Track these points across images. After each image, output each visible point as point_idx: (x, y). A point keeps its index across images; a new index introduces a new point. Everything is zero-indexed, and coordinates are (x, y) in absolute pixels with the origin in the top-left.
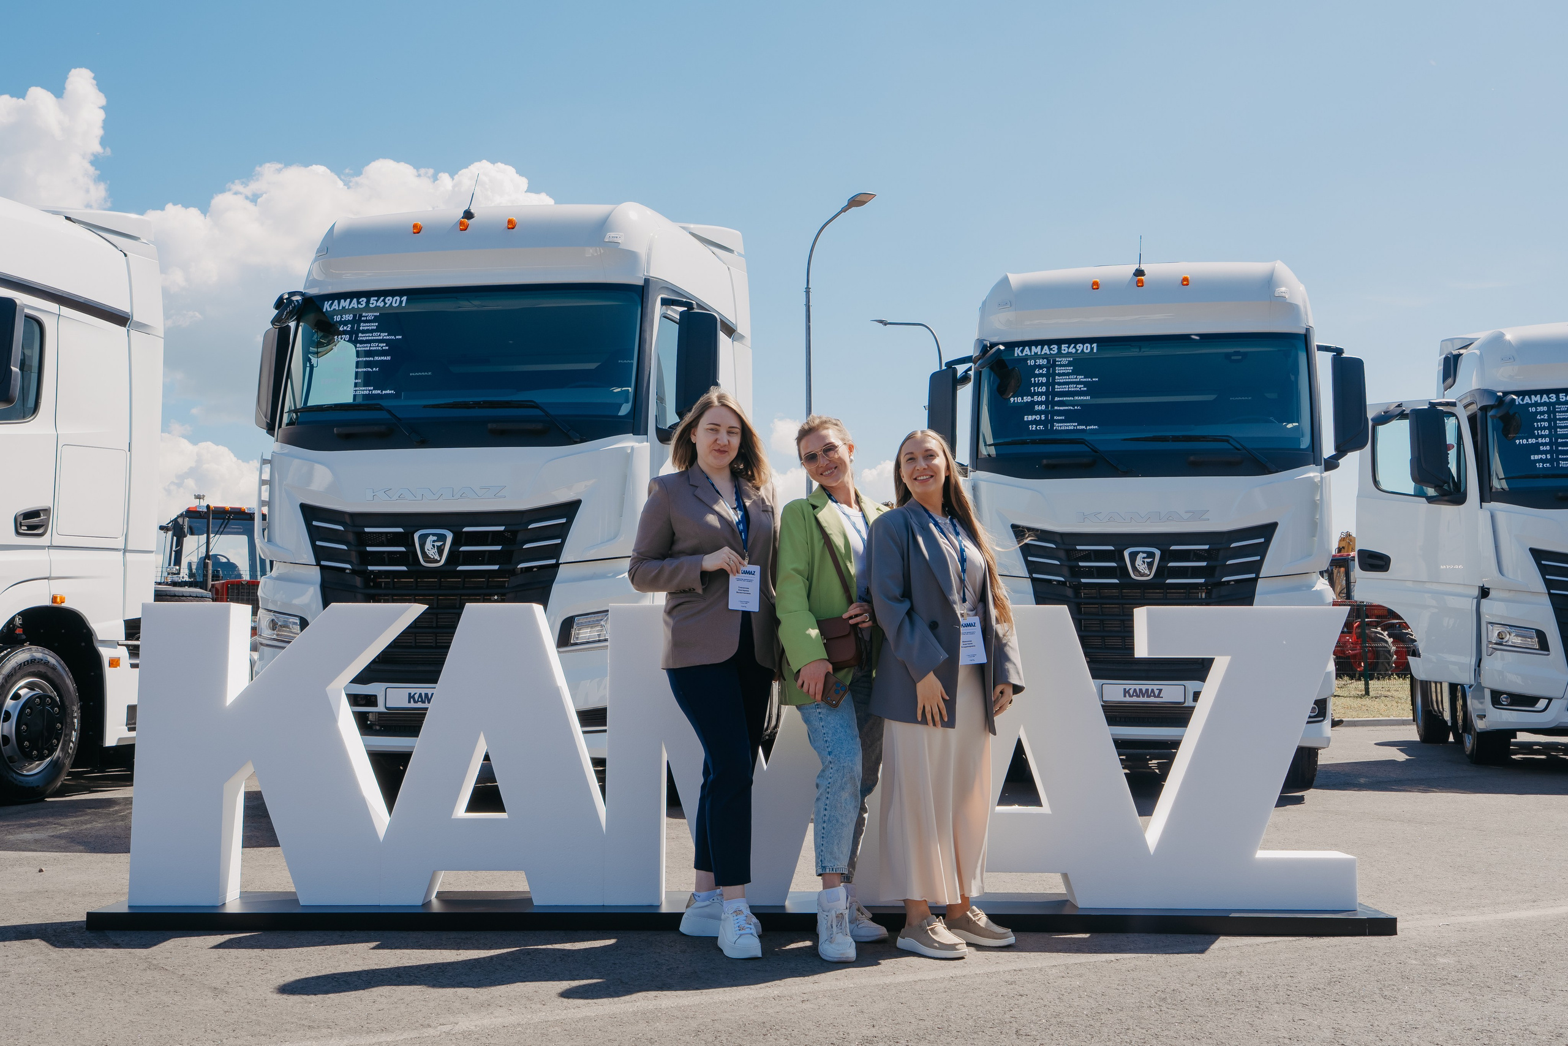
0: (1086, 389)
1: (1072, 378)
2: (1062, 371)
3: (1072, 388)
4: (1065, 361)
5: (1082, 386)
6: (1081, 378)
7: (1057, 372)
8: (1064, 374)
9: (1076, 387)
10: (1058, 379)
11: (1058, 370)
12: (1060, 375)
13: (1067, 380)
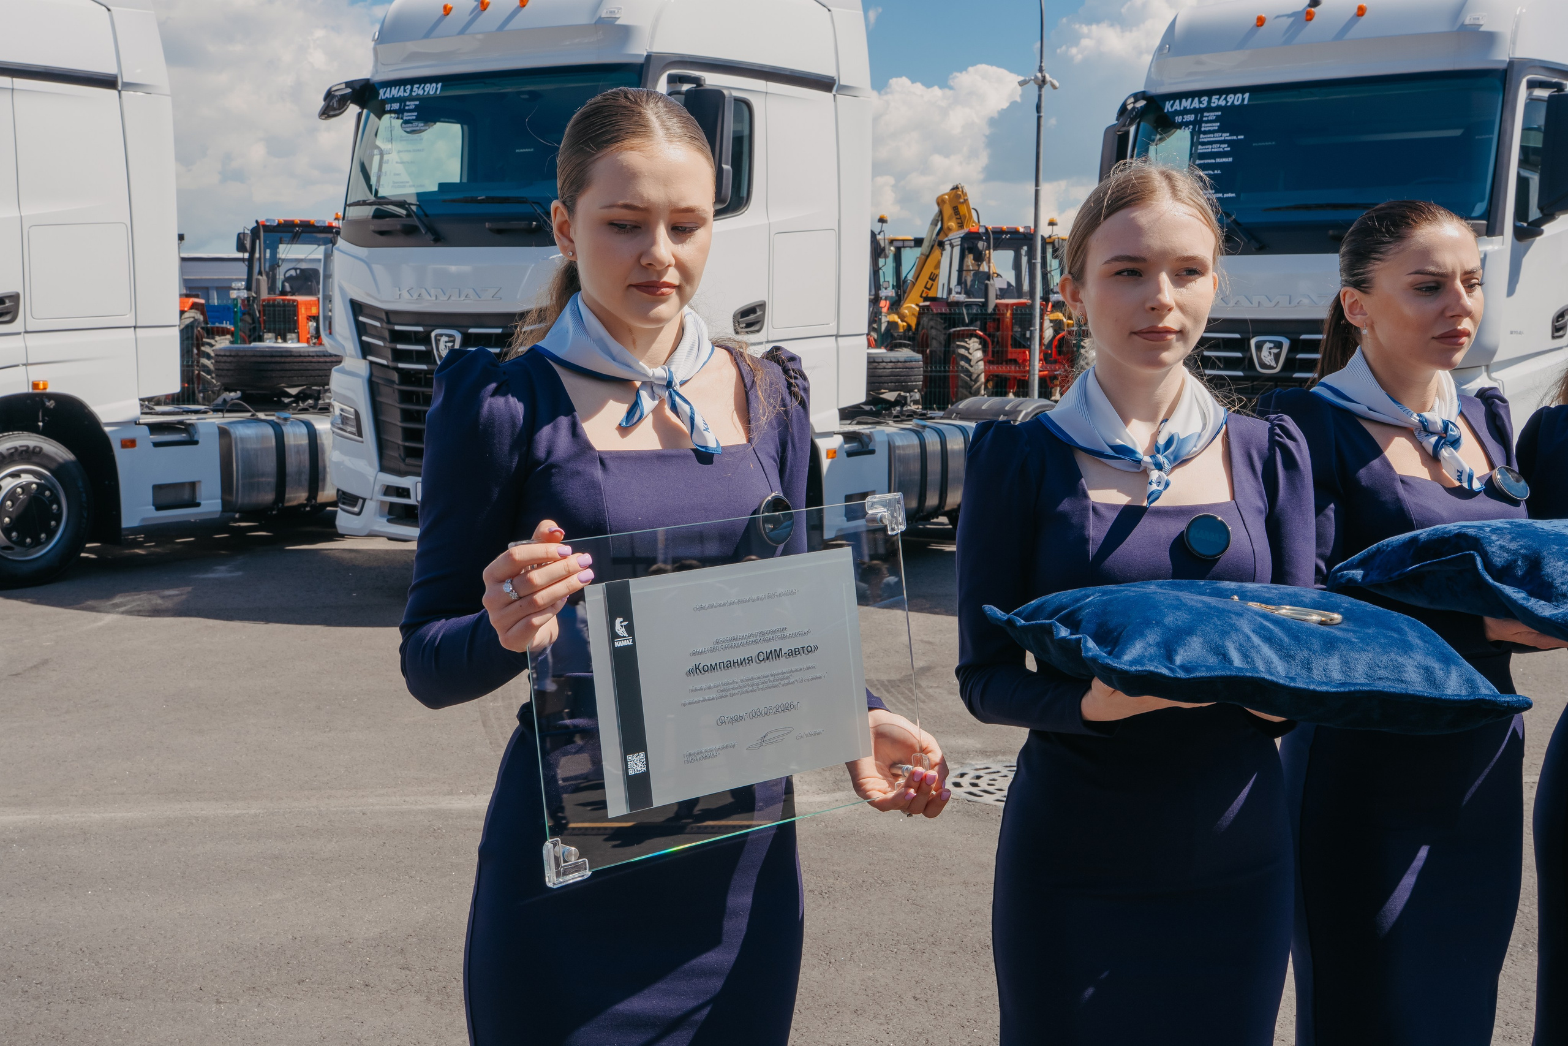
0: (1229, 149)
1: (1218, 137)
2: (1207, 129)
3: (1216, 148)
4: (1212, 115)
5: (1226, 145)
6: (1226, 136)
7: (1203, 129)
8: (1210, 132)
9: (1219, 147)
10: (1204, 138)
11: (1205, 127)
12: (1205, 133)
13: (1212, 139)
